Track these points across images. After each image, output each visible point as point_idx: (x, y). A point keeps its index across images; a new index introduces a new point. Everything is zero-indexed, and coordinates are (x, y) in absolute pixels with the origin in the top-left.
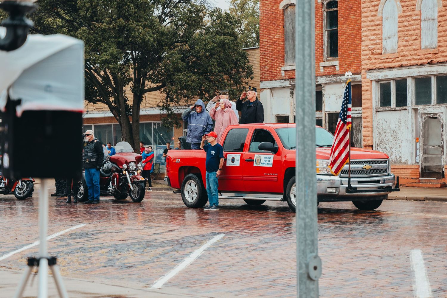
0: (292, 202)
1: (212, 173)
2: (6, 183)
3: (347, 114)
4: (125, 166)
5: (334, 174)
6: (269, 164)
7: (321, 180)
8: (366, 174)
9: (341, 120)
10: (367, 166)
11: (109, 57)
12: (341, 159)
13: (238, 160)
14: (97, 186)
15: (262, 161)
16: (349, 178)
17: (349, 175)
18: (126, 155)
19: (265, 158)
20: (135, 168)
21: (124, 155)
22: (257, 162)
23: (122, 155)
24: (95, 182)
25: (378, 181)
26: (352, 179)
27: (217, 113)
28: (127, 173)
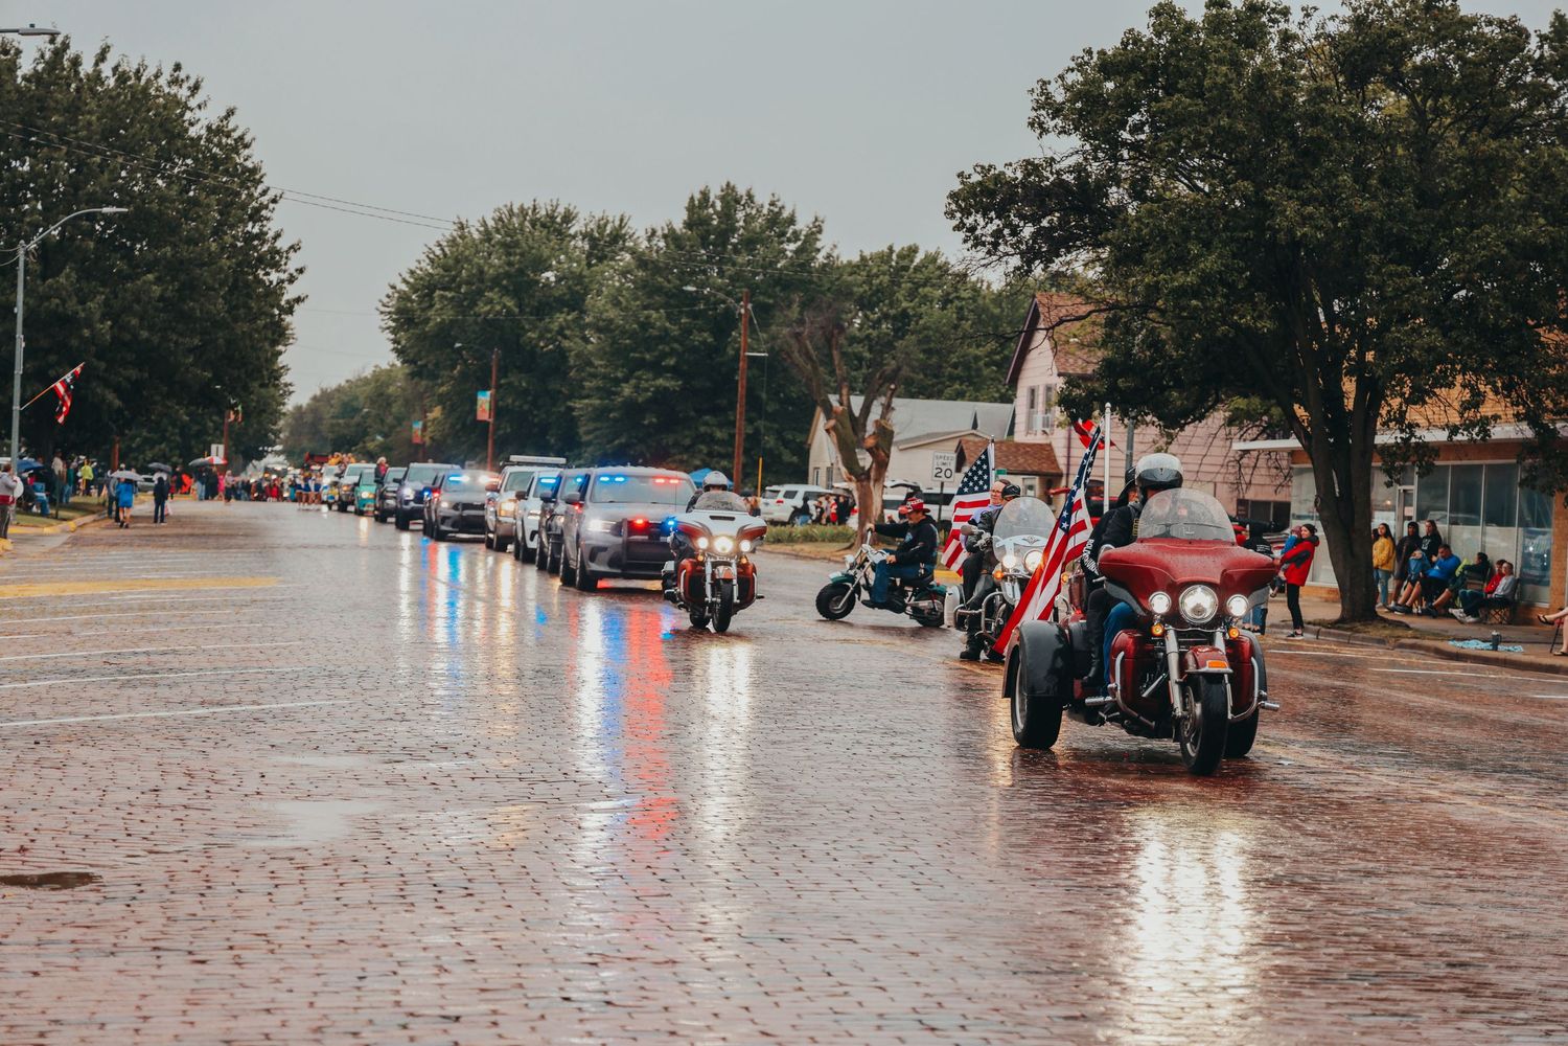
4: (1160, 601)
20: (1210, 612)
28: (1171, 636)
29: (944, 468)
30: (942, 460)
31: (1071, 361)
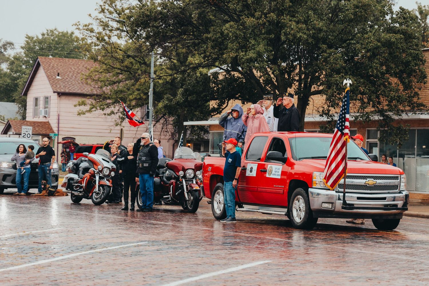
0: (293, 217)
1: (229, 183)
2: (84, 187)
3: (344, 124)
4: (181, 173)
5: (331, 188)
6: (278, 175)
7: (318, 194)
8: (370, 190)
9: (338, 130)
10: (371, 182)
11: (254, 55)
12: (338, 172)
13: (255, 170)
14: (150, 193)
15: (273, 172)
16: (344, 193)
17: (344, 190)
18: (184, 162)
19: (276, 168)
20: (192, 175)
21: (183, 162)
22: (269, 172)
23: (181, 161)
24: (147, 189)
25: (384, 199)
26: (346, 194)
27: (249, 119)
28: (184, 181)
29: (27, 133)
30: (26, 130)
31: (58, 86)
